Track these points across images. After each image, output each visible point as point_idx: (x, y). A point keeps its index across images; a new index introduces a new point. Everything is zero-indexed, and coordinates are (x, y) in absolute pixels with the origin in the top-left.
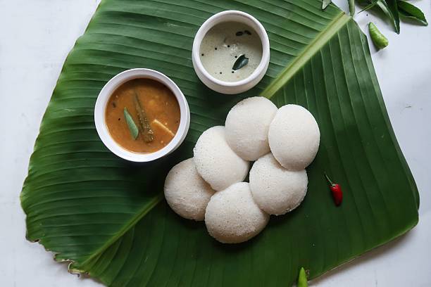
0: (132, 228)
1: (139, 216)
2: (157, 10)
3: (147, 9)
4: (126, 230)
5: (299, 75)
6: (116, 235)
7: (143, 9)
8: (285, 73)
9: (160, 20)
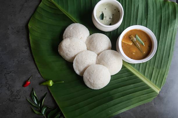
0: (63, 13)
1: (68, 15)
2: (151, 16)
3: (150, 11)
4: (61, 10)
5: (132, 74)
6: (59, 7)
7: (150, 10)
8: (132, 68)
9: (147, 17)
